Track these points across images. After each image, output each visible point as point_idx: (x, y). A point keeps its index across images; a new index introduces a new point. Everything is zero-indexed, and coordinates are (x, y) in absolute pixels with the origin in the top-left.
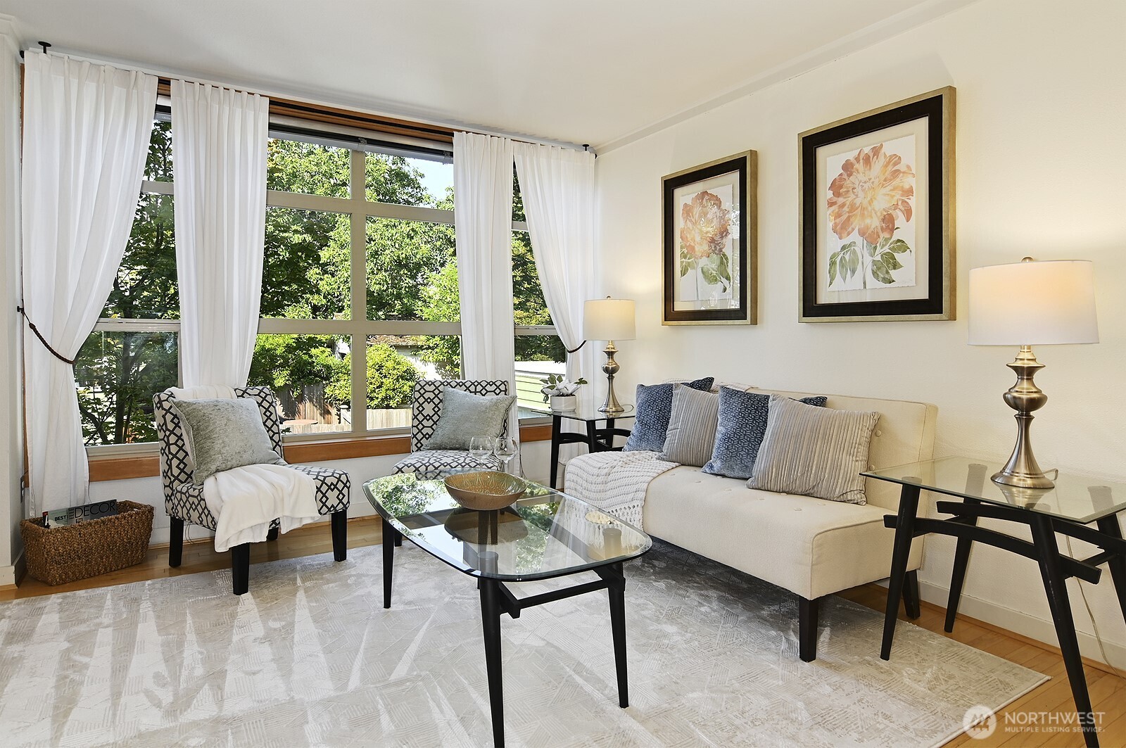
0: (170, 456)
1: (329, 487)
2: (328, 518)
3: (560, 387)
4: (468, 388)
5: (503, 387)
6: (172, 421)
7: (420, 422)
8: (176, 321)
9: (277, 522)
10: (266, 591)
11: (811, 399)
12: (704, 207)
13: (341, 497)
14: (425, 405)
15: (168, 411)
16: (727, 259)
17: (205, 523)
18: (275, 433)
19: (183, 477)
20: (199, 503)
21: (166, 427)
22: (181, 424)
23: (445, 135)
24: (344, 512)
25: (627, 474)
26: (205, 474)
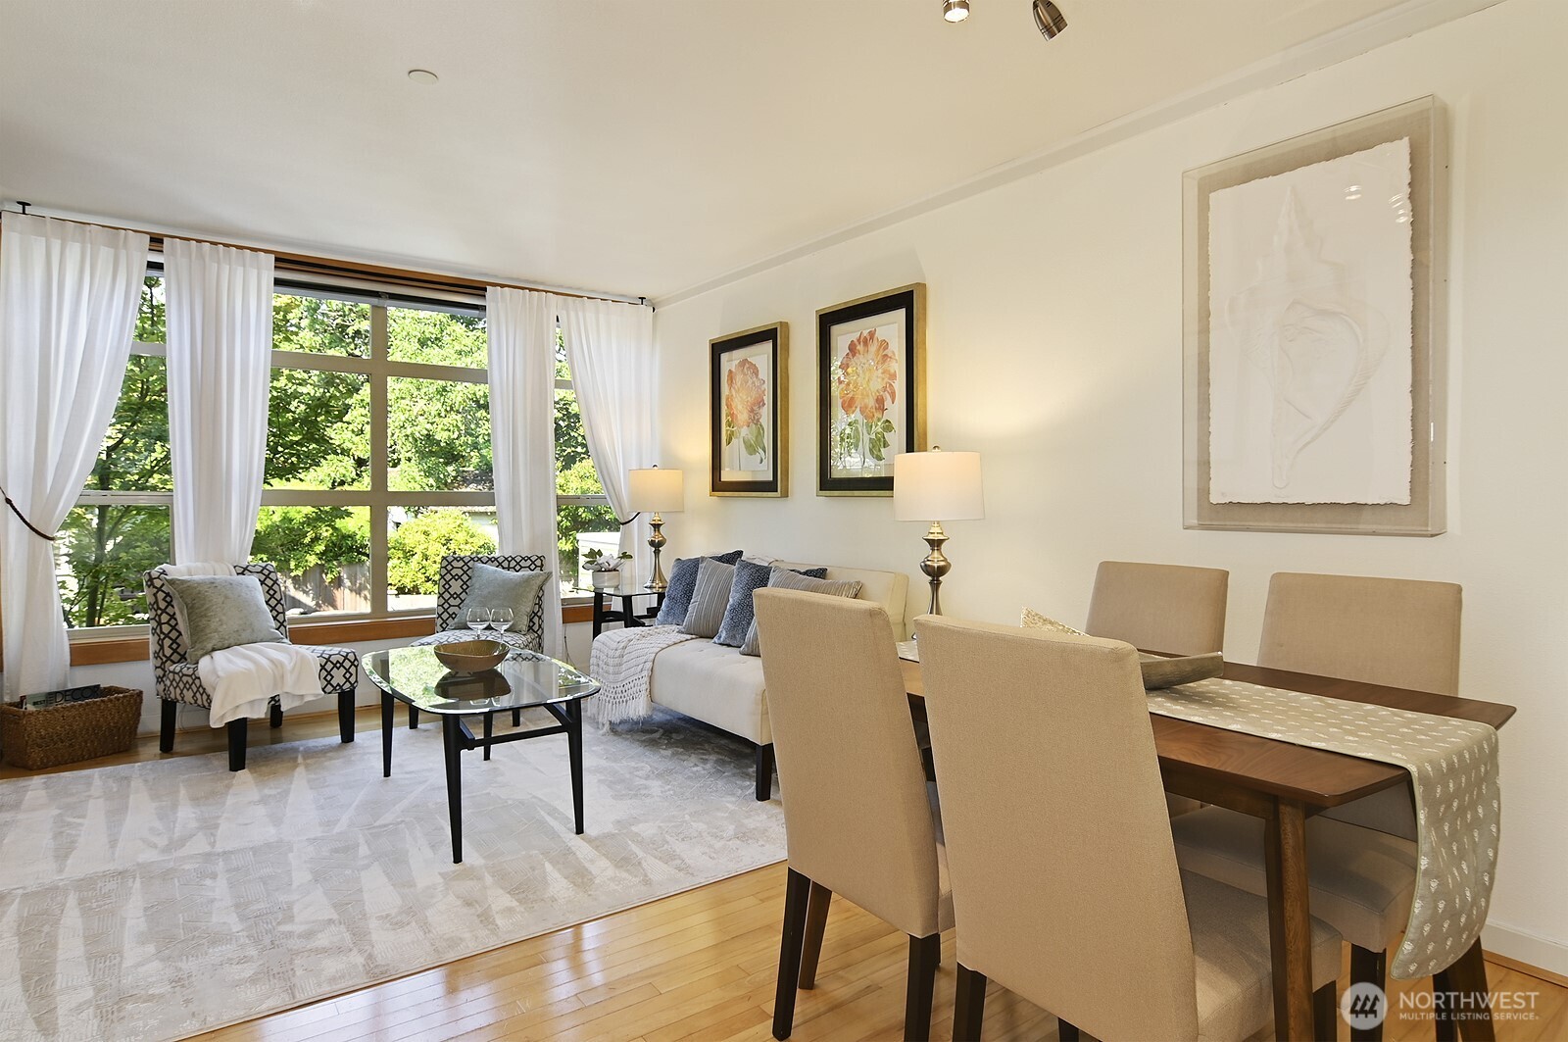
0: (162, 636)
1: (335, 665)
2: (335, 697)
3: (600, 562)
4: (500, 564)
5: (538, 563)
6: (164, 599)
7: (446, 601)
8: (169, 493)
9: (277, 699)
10: (264, 768)
11: (811, 571)
12: (745, 375)
13: (348, 675)
14: (452, 582)
15: (159, 589)
16: (763, 429)
17: (199, 702)
18: (279, 613)
19: (175, 657)
20: (193, 682)
21: (158, 605)
22: (174, 603)
23: (478, 289)
24: (352, 692)
25: (640, 646)
26: (201, 652)
